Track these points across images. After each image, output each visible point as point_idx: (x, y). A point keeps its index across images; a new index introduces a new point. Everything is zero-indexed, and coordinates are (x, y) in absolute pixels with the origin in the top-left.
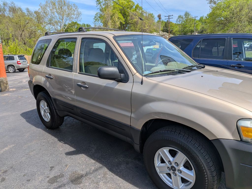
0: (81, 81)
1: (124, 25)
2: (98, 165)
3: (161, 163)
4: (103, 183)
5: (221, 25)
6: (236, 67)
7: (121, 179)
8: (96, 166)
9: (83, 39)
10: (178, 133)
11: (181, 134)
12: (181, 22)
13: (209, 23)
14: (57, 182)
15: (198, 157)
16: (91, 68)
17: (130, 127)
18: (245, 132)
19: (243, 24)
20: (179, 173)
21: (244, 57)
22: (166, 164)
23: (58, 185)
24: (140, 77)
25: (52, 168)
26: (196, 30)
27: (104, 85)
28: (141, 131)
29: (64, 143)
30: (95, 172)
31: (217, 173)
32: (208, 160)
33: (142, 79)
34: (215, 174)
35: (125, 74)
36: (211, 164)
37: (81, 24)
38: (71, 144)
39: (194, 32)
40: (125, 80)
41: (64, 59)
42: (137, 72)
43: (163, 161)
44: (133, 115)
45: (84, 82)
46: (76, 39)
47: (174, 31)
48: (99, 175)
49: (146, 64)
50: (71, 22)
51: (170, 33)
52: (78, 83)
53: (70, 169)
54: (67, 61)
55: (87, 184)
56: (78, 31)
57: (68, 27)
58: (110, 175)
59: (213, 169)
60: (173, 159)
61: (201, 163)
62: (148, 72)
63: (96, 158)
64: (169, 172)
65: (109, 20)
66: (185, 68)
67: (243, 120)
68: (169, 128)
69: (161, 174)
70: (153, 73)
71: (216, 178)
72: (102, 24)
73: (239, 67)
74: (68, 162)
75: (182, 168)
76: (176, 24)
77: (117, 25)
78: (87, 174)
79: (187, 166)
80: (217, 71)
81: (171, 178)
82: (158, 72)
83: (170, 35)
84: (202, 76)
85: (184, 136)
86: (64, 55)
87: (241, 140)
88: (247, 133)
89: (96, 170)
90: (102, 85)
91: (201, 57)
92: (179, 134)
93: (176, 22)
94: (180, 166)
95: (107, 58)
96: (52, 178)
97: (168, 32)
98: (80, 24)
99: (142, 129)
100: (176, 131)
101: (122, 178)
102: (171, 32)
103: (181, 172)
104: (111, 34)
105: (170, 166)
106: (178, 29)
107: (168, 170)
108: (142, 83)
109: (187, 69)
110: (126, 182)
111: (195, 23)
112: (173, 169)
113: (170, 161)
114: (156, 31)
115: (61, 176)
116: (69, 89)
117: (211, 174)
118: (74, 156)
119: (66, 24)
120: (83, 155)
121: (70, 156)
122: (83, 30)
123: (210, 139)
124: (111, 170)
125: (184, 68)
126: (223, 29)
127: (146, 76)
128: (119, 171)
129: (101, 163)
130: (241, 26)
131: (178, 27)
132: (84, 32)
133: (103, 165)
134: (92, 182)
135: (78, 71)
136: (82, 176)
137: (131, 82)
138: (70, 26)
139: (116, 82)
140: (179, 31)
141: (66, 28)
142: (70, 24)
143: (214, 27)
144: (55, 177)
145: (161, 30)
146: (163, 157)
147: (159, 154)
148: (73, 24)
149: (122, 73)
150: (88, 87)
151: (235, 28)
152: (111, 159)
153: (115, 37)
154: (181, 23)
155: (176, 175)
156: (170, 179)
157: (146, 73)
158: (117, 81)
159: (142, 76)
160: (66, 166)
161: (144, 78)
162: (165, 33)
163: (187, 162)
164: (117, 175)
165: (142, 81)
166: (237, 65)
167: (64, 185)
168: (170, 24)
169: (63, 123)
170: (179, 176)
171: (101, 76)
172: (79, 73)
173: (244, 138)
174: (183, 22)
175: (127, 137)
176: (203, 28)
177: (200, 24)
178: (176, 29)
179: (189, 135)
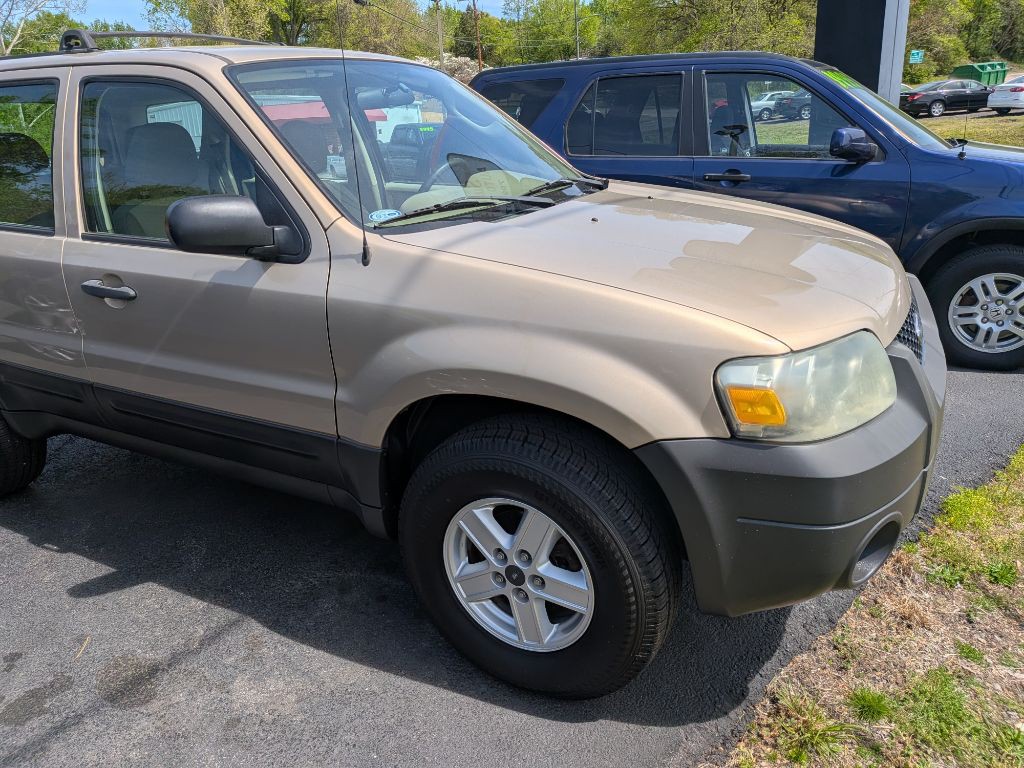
0: (99, 271)
1: (289, 27)
2: (222, 614)
3: (471, 562)
4: (250, 680)
5: (674, 24)
6: (723, 183)
7: (321, 652)
8: (212, 621)
9: (86, 82)
10: (519, 440)
11: (530, 443)
12: (521, 13)
13: (629, 16)
14: (43, 712)
15: (595, 519)
16: (140, 210)
17: (338, 445)
18: (743, 406)
19: (751, 19)
20: (536, 587)
21: (753, 145)
22: (489, 563)
23: (49, 725)
24: (356, 233)
25: (12, 659)
26: (584, 47)
27: (206, 279)
28: (382, 453)
29: (58, 551)
30: (209, 645)
31: (664, 565)
32: (629, 522)
33: (365, 243)
34: (657, 569)
35: (291, 226)
36: (641, 535)
37: (86, 24)
38: (92, 548)
39: (576, 54)
40: (295, 250)
41: (19, 181)
42: (343, 215)
43: (475, 556)
44: (342, 395)
45: (113, 277)
46: (53, 83)
47: (499, 51)
48: (229, 653)
49: (389, 185)
50: (38, 16)
51: (484, 58)
52: (86, 283)
53: (99, 652)
54: (35, 190)
55: (181, 697)
56: (61, 48)
57: (22, 36)
58: (274, 645)
59: (649, 551)
60: (512, 540)
61: (607, 538)
62: (387, 212)
63: (209, 588)
64: (499, 591)
65: (216, 6)
66: (534, 193)
67: (733, 365)
68: (488, 426)
69: (473, 605)
70: (406, 217)
71: (662, 583)
72: (187, 22)
73: (734, 182)
74: (83, 624)
75: (544, 568)
76: (503, 21)
77: (257, 26)
78: (175, 660)
79: (561, 557)
80: (649, 198)
81: (511, 614)
82: (429, 212)
83: (484, 66)
84: (593, 220)
85: (541, 446)
86: (17, 162)
87: (735, 437)
88: (750, 410)
89: (214, 637)
90: (196, 279)
91: (599, 150)
92: (523, 445)
93: (506, 13)
94: (538, 559)
95: (217, 168)
96: (19, 700)
97: (477, 58)
98: (82, 24)
99: (387, 446)
100: (510, 434)
101: (326, 650)
102: (487, 56)
103: (543, 583)
104: (215, 56)
105: (501, 569)
106: (514, 43)
107: (497, 583)
108: (365, 258)
109: (542, 196)
110: (343, 661)
111: (577, 19)
112: (515, 576)
113: (499, 550)
114: (428, 51)
115: (61, 684)
116: (55, 314)
117: (645, 573)
118: (109, 595)
119: (15, 26)
120: (151, 587)
121: (90, 600)
122: (84, 45)
123: (630, 445)
124: (276, 624)
125: (528, 192)
126: (681, 38)
127: (379, 229)
128: (310, 623)
129: (232, 607)
130: (745, 26)
131: (512, 33)
132: (90, 51)
133: (241, 611)
134: (199, 686)
135: (81, 230)
136: (154, 670)
137: (320, 260)
138: (35, 32)
139: (257, 262)
140: (519, 53)
141: (15, 41)
142: (33, 25)
143: (650, 32)
144: (33, 694)
145: (448, 46)
146: (474, 538)
147: (460, 531)
148: (48, 26)
149: (279, 224)
150: (132, 293)
151: (722, 37)
152: (273, 585)
153: (231, 72)
154: (522, 18)
155: (526, 598)
156: (506, 616)
157: (381, 215)
158: (261, 260)
159: (364, 229)
160: (80, 640)
161: (373, 239)
162: (462, 59)
163: (560, 543)
164: (304, 640)
165: (364, 249)
166: (727, 174)
167: (79, 719)
168: (479, 22)
169: (46, 467)
170: (539, 599)
171: (185, 239)
172: (84, 237)
173: (744, 428)
174: (532, 15)
175: (331, 488)
176: (608, 36)
177: (598, 22)
178: (505, 43)
179: (558, 442)
